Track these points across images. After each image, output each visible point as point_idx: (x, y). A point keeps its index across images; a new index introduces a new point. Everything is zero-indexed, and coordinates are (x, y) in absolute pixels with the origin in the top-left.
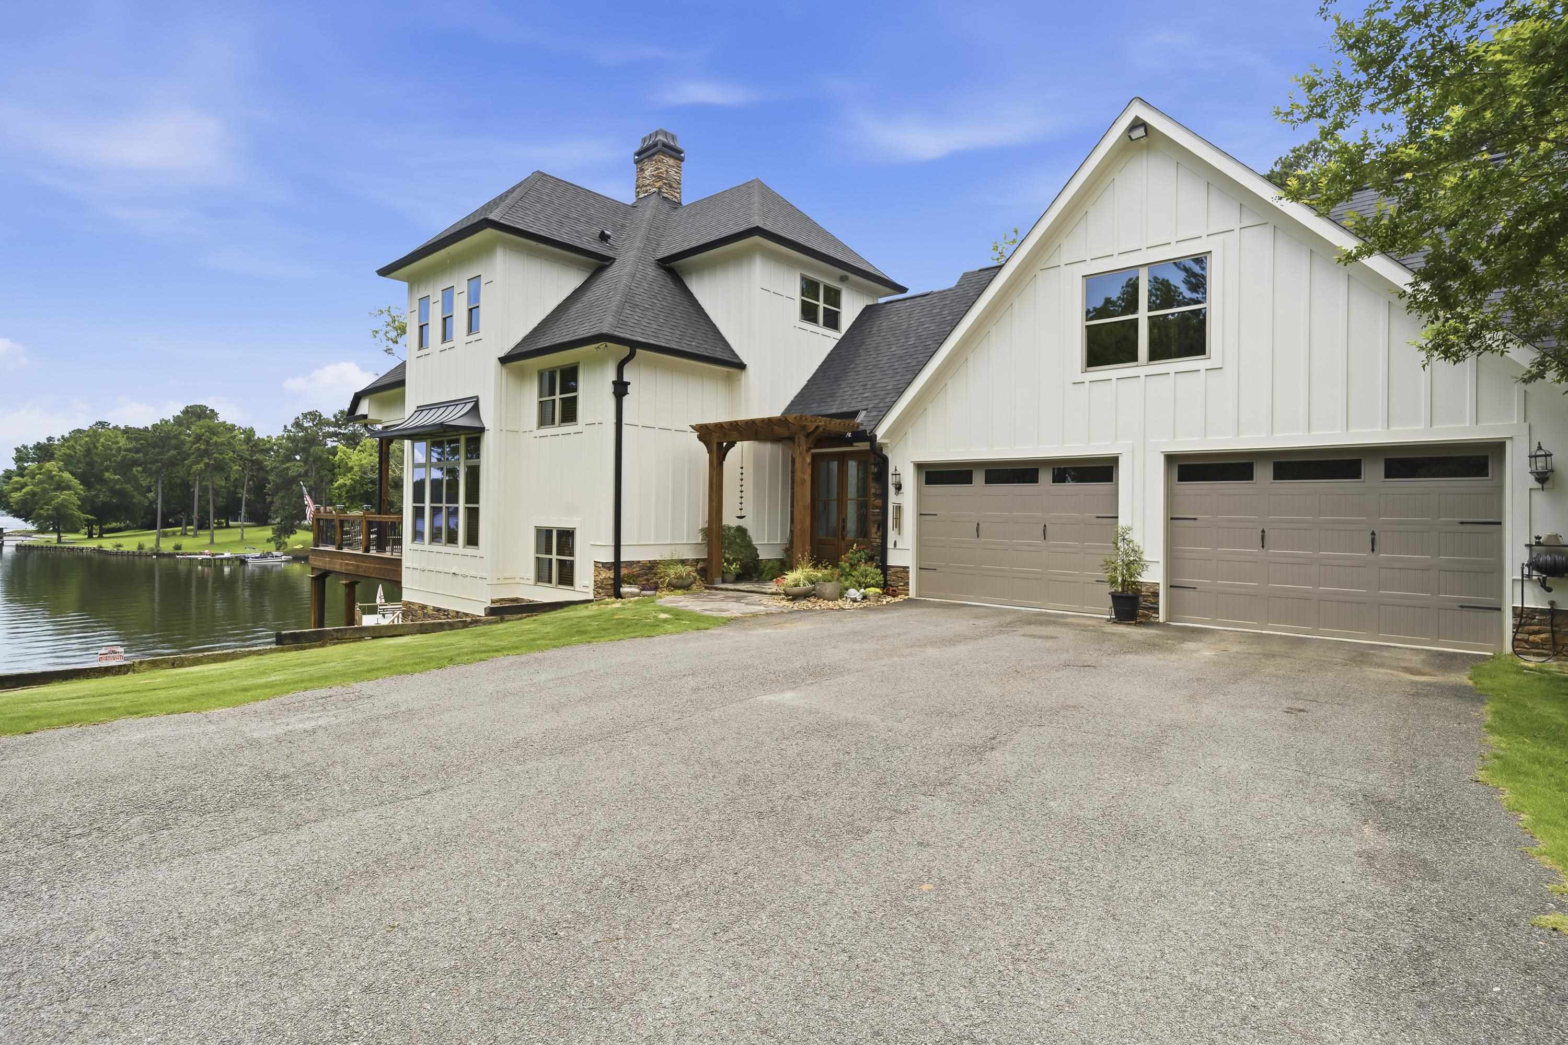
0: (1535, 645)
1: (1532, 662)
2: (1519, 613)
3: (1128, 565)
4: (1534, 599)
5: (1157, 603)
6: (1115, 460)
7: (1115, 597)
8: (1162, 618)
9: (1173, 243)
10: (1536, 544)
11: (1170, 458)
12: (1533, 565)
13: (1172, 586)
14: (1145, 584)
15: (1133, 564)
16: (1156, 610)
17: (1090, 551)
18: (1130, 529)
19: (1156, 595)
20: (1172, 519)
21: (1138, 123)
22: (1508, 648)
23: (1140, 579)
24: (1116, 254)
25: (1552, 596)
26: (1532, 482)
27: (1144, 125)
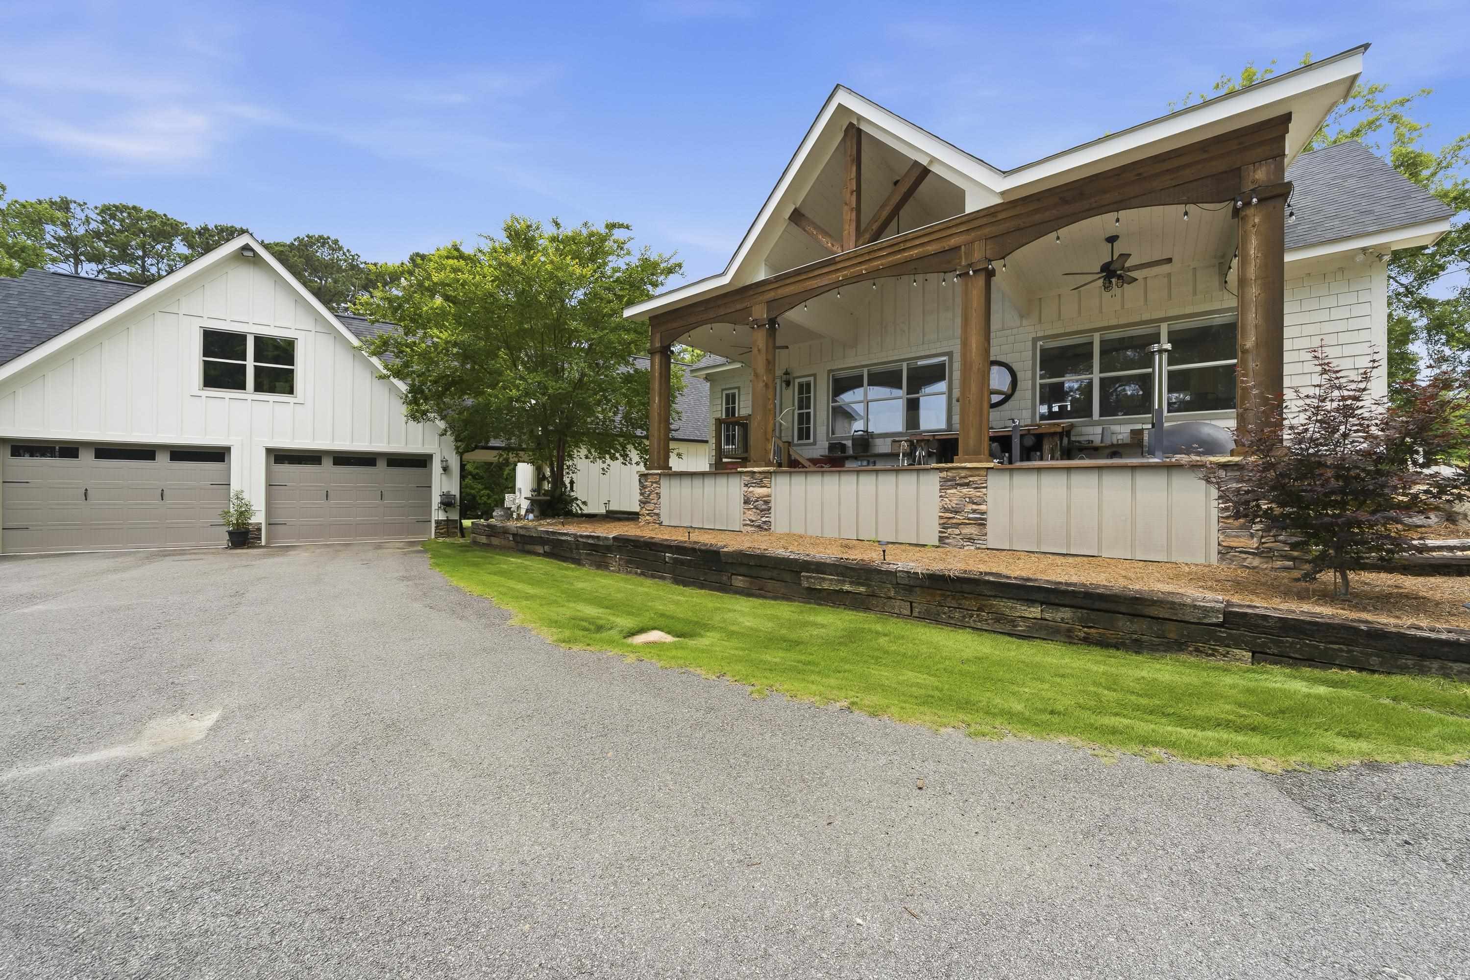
0: (442, 534)
1: (441, 540)
2: (437, 522)
3: (241, 514)
4: (442, 516)
5: (260, 534)
6: (228, 449)
7: (230, 533)
8: (263, 543)
9: (272, 326)
10: (443, 495)
11: (269, 451)
12: (442, 503)
13: (269, 524)
14: (251, 524)
15: (244, 513)
16: (260, 539)
17: (205, 506)
18: (242, 491)
19: (259, 530)
20: (269, 485)
21: (247, 248)
22: (433, 536)
23: (250, 522)
24: (228, 321)
25: (448, 514)
26: (441, 471)
27: (252, 250)
